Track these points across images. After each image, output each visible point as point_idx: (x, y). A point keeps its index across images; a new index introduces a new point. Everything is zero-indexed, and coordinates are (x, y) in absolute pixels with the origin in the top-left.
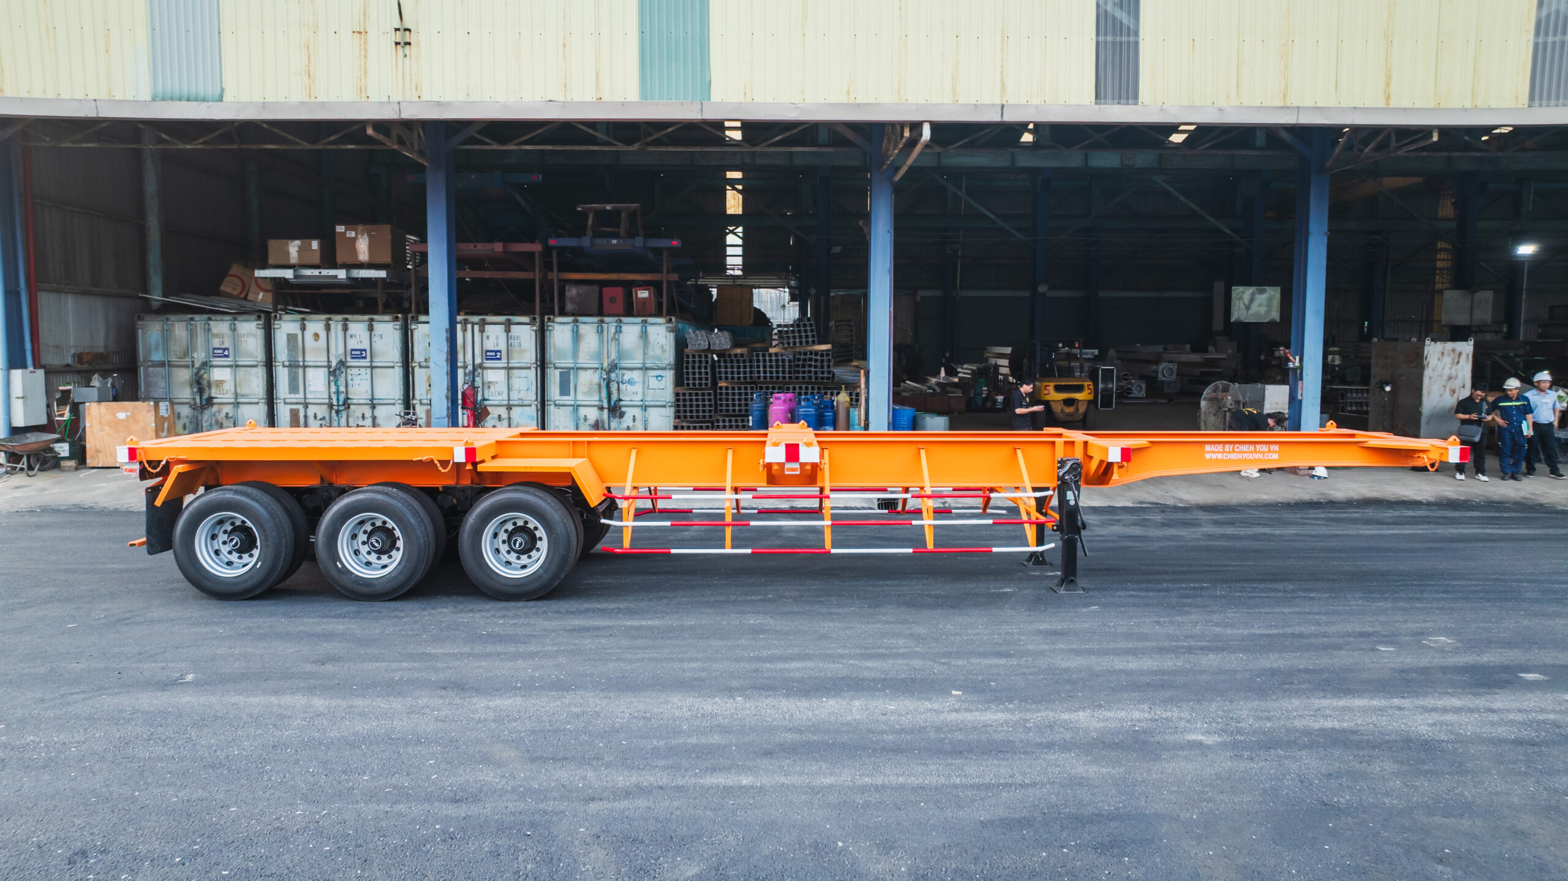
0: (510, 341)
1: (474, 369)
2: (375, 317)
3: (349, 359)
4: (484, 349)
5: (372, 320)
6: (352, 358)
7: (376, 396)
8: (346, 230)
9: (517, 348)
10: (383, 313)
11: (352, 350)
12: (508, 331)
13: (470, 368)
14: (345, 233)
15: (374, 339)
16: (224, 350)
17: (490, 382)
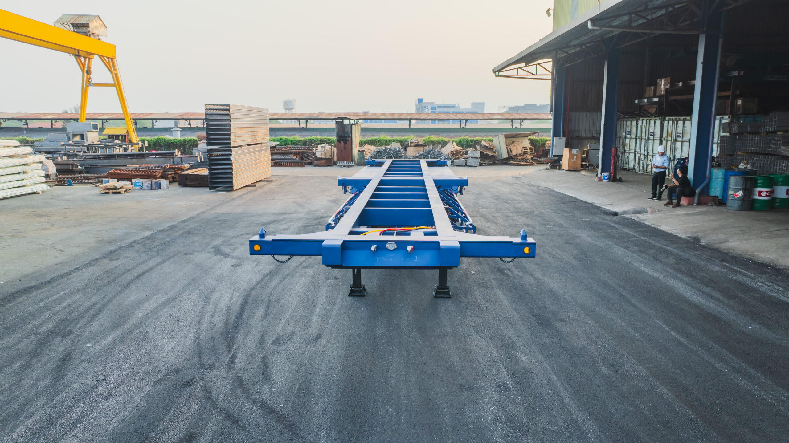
0: (684, 129)
1: (673, 142)
2: (657, 118)
3: (650, 136)
4: (677, 132)
5: (656, 119)
6: (651, 136)
7: (654, 152)
8: (660, 81)
9: (686, 132)
10: (658, 116)
11: (651, 132)
12: (684, 124)
13: (673, 141)
14: (659, 82)
15: (656, 127)
16: (629, 132)
17: (677, 148)
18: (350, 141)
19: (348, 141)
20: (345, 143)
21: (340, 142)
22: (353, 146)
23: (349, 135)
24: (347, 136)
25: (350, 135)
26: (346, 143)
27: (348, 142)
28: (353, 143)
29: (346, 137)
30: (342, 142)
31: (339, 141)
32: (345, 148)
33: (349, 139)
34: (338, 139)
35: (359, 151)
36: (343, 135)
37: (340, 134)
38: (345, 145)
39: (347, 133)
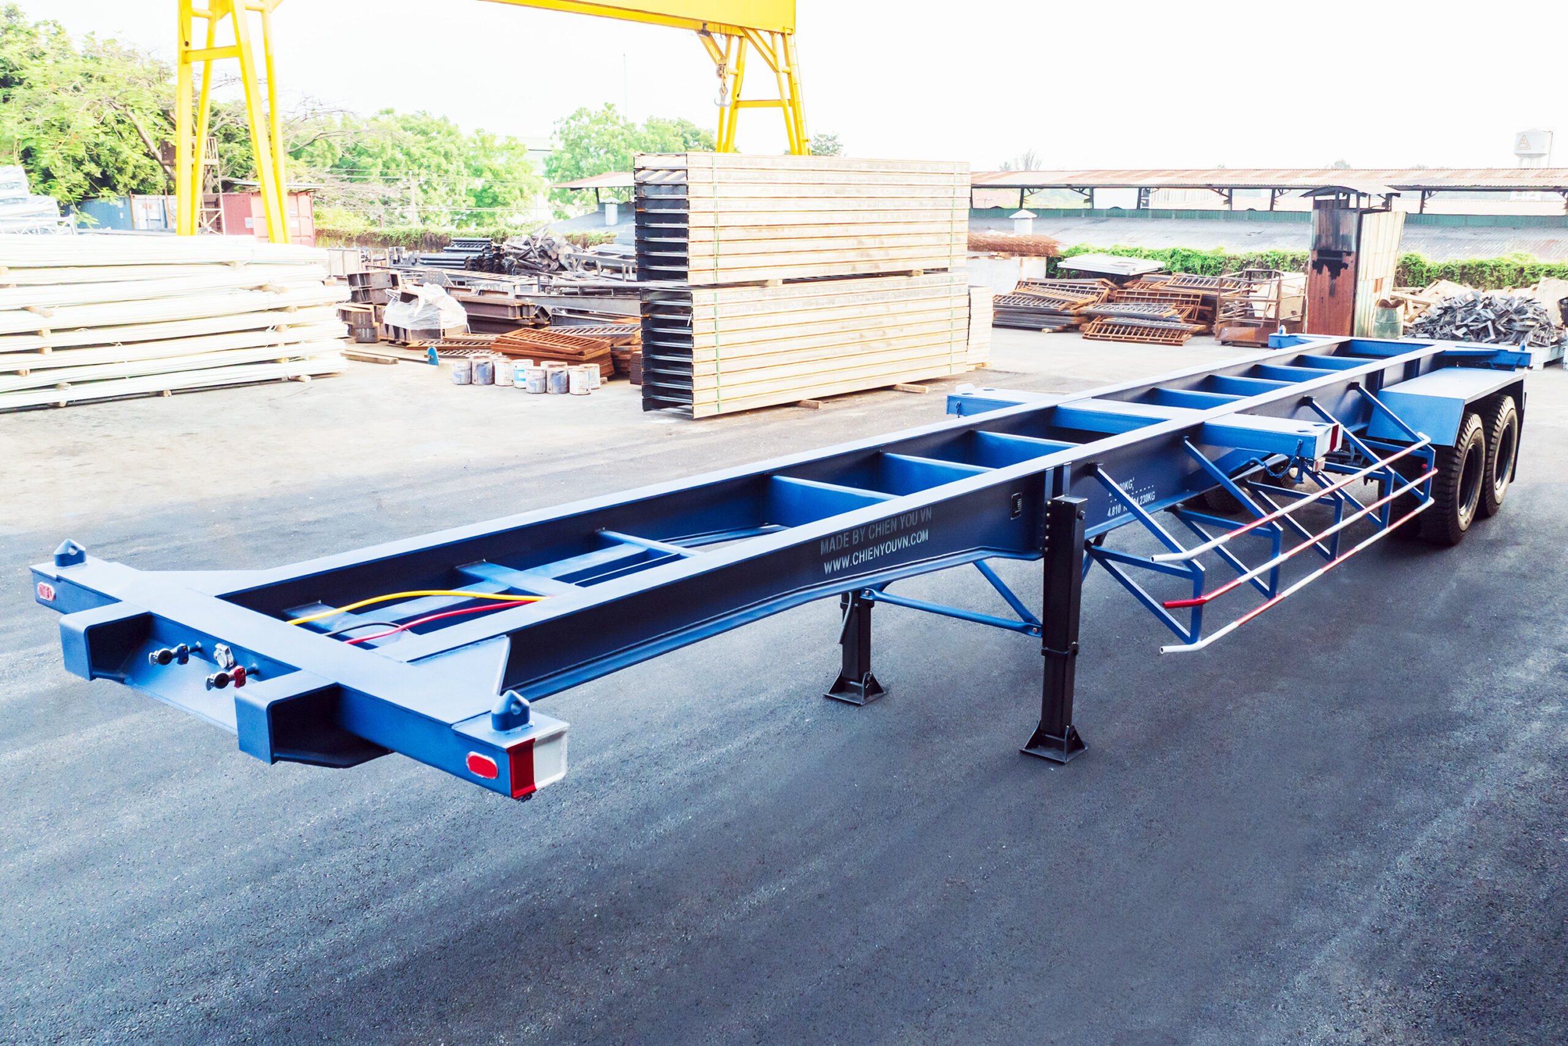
18: (1351, 267)
19: (1346, 266)
20: (1335, 274)
21: (1320, 272)
22: (1360, 284)
23: (1349, 245)
24: (1346, 250)
25: (1354, 249)
26: (1338, 274)
27: (1342, 270)
28: (1361, 275)
29: (1339, 254)
30: (1325, 269)
31: (1317, 266)
32: (1332, 292)
33: (1349, 260)
34: (1315, 257)
35: (1384, 304)
36: (1333, 248)
37: (1323, 241)
38: (1334, 281)
39: (1345, 240)
